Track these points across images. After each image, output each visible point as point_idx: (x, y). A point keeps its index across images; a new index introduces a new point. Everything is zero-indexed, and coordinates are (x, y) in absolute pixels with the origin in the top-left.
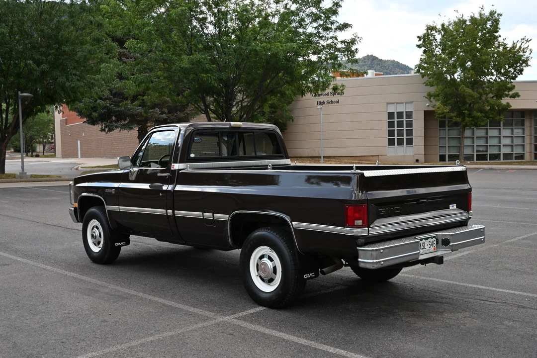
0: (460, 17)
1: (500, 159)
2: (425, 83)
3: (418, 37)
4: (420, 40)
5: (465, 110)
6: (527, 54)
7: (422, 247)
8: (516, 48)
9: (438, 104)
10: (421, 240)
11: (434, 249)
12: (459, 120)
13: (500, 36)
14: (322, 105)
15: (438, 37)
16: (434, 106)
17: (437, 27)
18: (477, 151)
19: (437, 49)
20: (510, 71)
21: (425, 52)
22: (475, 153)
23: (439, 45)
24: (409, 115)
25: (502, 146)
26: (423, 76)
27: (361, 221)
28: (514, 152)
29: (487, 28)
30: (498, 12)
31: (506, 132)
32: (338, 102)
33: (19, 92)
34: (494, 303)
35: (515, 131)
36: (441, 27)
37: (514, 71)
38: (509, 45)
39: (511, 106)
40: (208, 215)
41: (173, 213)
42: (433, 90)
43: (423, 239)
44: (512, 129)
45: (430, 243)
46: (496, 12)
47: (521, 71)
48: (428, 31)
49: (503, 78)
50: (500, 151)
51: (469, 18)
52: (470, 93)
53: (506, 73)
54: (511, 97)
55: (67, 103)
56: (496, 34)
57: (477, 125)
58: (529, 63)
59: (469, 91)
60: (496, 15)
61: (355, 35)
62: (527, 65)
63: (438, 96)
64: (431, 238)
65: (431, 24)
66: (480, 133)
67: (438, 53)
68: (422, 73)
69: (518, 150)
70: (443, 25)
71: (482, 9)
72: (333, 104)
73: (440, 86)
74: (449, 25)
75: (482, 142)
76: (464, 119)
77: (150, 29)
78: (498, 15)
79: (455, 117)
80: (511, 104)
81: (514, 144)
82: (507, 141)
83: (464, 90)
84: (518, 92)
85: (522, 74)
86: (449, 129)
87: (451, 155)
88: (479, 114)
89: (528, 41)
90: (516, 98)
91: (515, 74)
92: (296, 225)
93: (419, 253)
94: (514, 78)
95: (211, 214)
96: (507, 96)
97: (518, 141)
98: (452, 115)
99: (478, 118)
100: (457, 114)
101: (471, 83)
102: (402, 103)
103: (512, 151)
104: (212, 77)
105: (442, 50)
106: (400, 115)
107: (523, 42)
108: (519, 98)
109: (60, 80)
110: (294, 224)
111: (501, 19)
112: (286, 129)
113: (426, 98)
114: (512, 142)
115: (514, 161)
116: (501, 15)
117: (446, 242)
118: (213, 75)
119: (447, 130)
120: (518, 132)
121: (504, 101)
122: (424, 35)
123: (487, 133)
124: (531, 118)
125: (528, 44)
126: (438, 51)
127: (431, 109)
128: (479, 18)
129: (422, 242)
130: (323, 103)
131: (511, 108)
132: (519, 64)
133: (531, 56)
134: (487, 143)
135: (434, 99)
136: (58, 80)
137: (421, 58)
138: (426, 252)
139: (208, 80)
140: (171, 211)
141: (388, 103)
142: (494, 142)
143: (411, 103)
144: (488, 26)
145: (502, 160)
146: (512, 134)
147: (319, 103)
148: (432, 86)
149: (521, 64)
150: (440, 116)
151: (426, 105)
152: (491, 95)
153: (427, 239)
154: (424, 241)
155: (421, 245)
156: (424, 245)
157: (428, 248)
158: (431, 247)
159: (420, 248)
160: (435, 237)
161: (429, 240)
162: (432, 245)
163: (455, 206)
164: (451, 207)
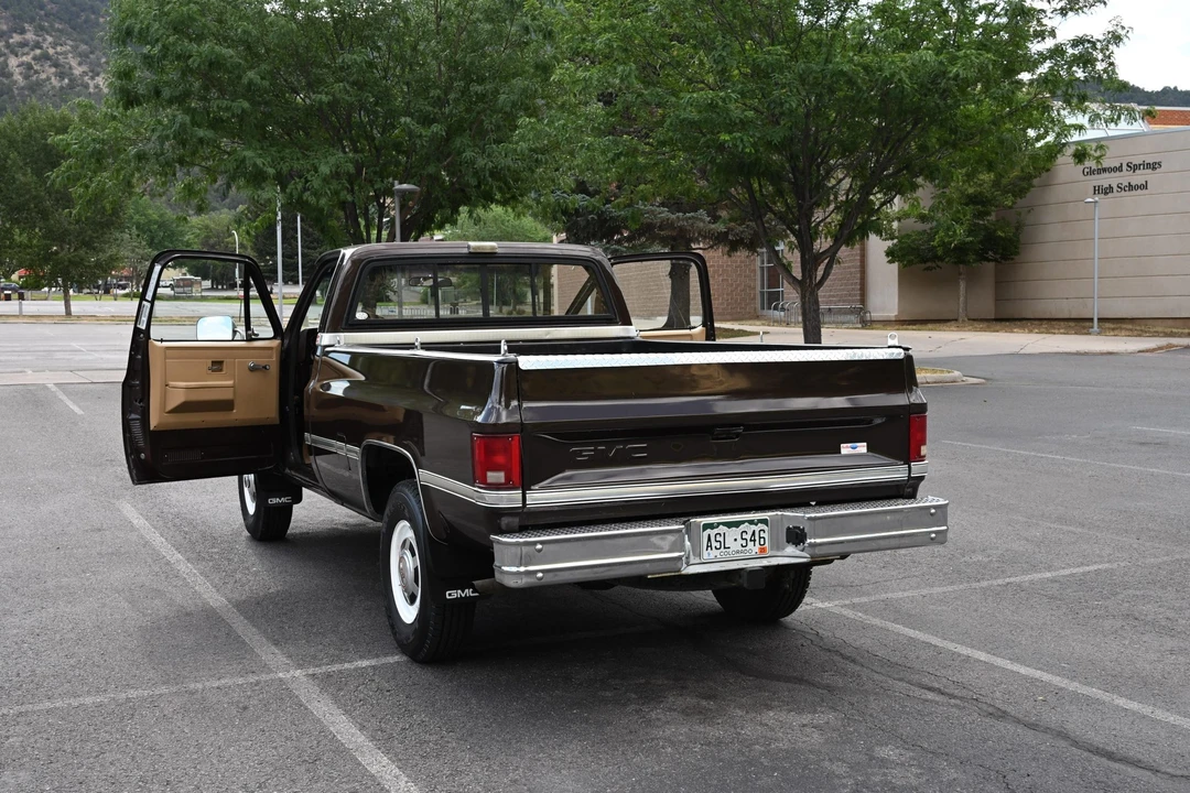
7: (714, 544)
10: (711, 527)
11: (763, 550)
14: (1106, 194)
27: (501, 475)
32: (1144, 186)
33: (396, 182)
34: (938, 698)
40: (341, 447)
41: (311, 438)
43: (719, 524)
45: (748, 537)
55: (504, 203)
61: (1115, 23)
64: (751, 522)
72: (1134, 192)
77: (608, 39)
93: (680, 558)
95: (344, 445)
104: (745, 138)
109: (468, 154)
112: (1017, 253)
117: (796, 536)
118: (748, 135)
129: (716, 531)
130: (1108, 190)
136: (464, 155)
138: (724, 558)
139: (736, 146)
147: (1097, 190)
153: (737, 524)
154: (722, 529)
155: (709, 539)
156: (722, 540)
157: (736, 546)
158: (751, 544)
159: (709, 546)
160: (764, 522)
161: (742, 527)
162: (755, 540)
163: (862, 448)
164: (846, 449)
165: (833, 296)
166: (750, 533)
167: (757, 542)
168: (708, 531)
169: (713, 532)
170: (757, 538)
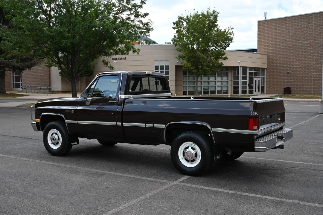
0: (196, 13)
1: (215, 94)
2: (176, 49)
3: (173, 23)
4: (174, 25)
5: (199, 66)
6: (232, 36)
8: (226, 32)
9: (185, 62)
12: (196, 71)
13: (218, 25)
14: (116, 60)
15: (185, 24)
16: (181, 63)
17: (184, 18)
18: (204, 89)
19: (184, 31)
20: (223, 45)
21: (177, 32)
22: (203, 90)
23: (185, 28)
24: (167, 67)
25: (217, 86)
26: (176, 45)
27: (256, 127)
28: (223, 90)
29: (211, 20)
30: (217, 12)
31: (219, 79)
32: (125, 59)
35: (223, 78)
36: (186, 18)
37: (225, 45)
38: (223, 30)
39: (223, 64)
40: (150, 125)
41: (122, 124)
42: (181, 53)
44: (222, 77)
46: (216, 11)
47: (228, 45)
48: (179, 20)
49: (219, 48)
50: (216, 89)
51: (201, 14)
52: (203, 56)
53: (221, 46)
54: (223, 59)
56: (216, 24)
57: (205, 75)
58: (233, 41)
59: (202, 55)
60: (216, 13)
61: (149, 20)
62: (232, 42)
63: (184, 57)
64: (276, 135)
65: (181, 16)
66: (205, 79)
67: (185, 33)
68: (175, 44)
69: (225, 89)
70: (187, 17)
71: (209, 9)
72: (122, 60)
73: (186, 52)
74: (190, 17)
75: (206, 84)
76: (198, 71)
78: (217, 13)
79: (194, 69)
80: (223, 63)
81: (223, 85)
82: (219, 84)
83: (200, 55)
84: (227, 56)
85: (229, 46)
86: (188, 76)
87: (190, 91)
88: (207, 68)
89: (232, 28)
90: (226, 60)
91: (226, 47)
92: (214, 129)
94: (225, 49)
95: (152, 125)
96: (221, 58)
97: (225, 84)
98: (193, 68)
99: (206, 70)
100: (195, 68)
101: (202, 50)
102: (163, 61)
103: (222, 89)
105: (187, 31)
106: (162, 67)
107: (229, 29)
108: (228, 60)
110: (213, 129)
111: (219, 15)
113: (177, 58)
114: (222, 84)
115: (223, 95)
116: (219, 13)
119: (187, 77)
120: (225, 78)
121: (220, 61)
122: (177, 22)
123: (209, 79)
124: (231, 71)
125: (232, 30)
126: (184, 32)
127: (179, 64)
128: (207, 14)
131: (223, 65)
132: (227, 41)
133: (234, 37)
134: (209, 84)
135: (182, 59)
137: (175, 35)
140: (120, 123)
141: (155, 61)
142: (212, 84)
143: (168, 61)
144: (212, 19)
145: (217, 94)
146: (222, 80)
147: (113, 59)
148: (181, 51)
149: (229, 41)
150: (186, 68)
151: (177, 62)
152: (213, 58)
164: (279, 119)
165: (40, 85)
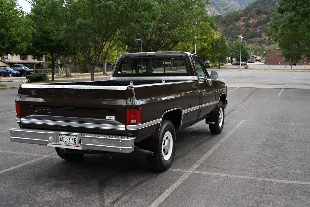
7: (62, 140)
10: (61, 135)
11: (75, 144)
27: (17, 113)
43: (64, 134)
45: (71, 139)
64: (72, 135)
129: (63, 136)
138: (66, 144)
153: (69, 135)
154: (64, 136)
155: (61, 138)
156: (64, 139)
157: (68, 141)
158: (72, 142)
159: (61, 140)
160: (76, 136)
161: (70, 136)
162: (73, 141)
163: (113, 118)
164: (108, 118)
166: (72, 139)
167: (74, 142)
168: (61, 136)
169: (62, 136)
170: (74, 140)
